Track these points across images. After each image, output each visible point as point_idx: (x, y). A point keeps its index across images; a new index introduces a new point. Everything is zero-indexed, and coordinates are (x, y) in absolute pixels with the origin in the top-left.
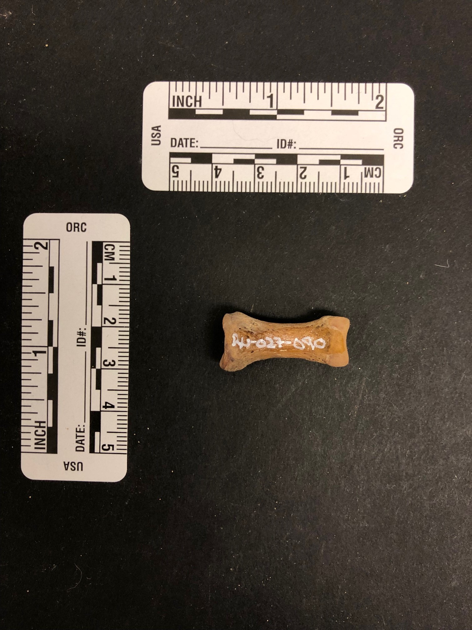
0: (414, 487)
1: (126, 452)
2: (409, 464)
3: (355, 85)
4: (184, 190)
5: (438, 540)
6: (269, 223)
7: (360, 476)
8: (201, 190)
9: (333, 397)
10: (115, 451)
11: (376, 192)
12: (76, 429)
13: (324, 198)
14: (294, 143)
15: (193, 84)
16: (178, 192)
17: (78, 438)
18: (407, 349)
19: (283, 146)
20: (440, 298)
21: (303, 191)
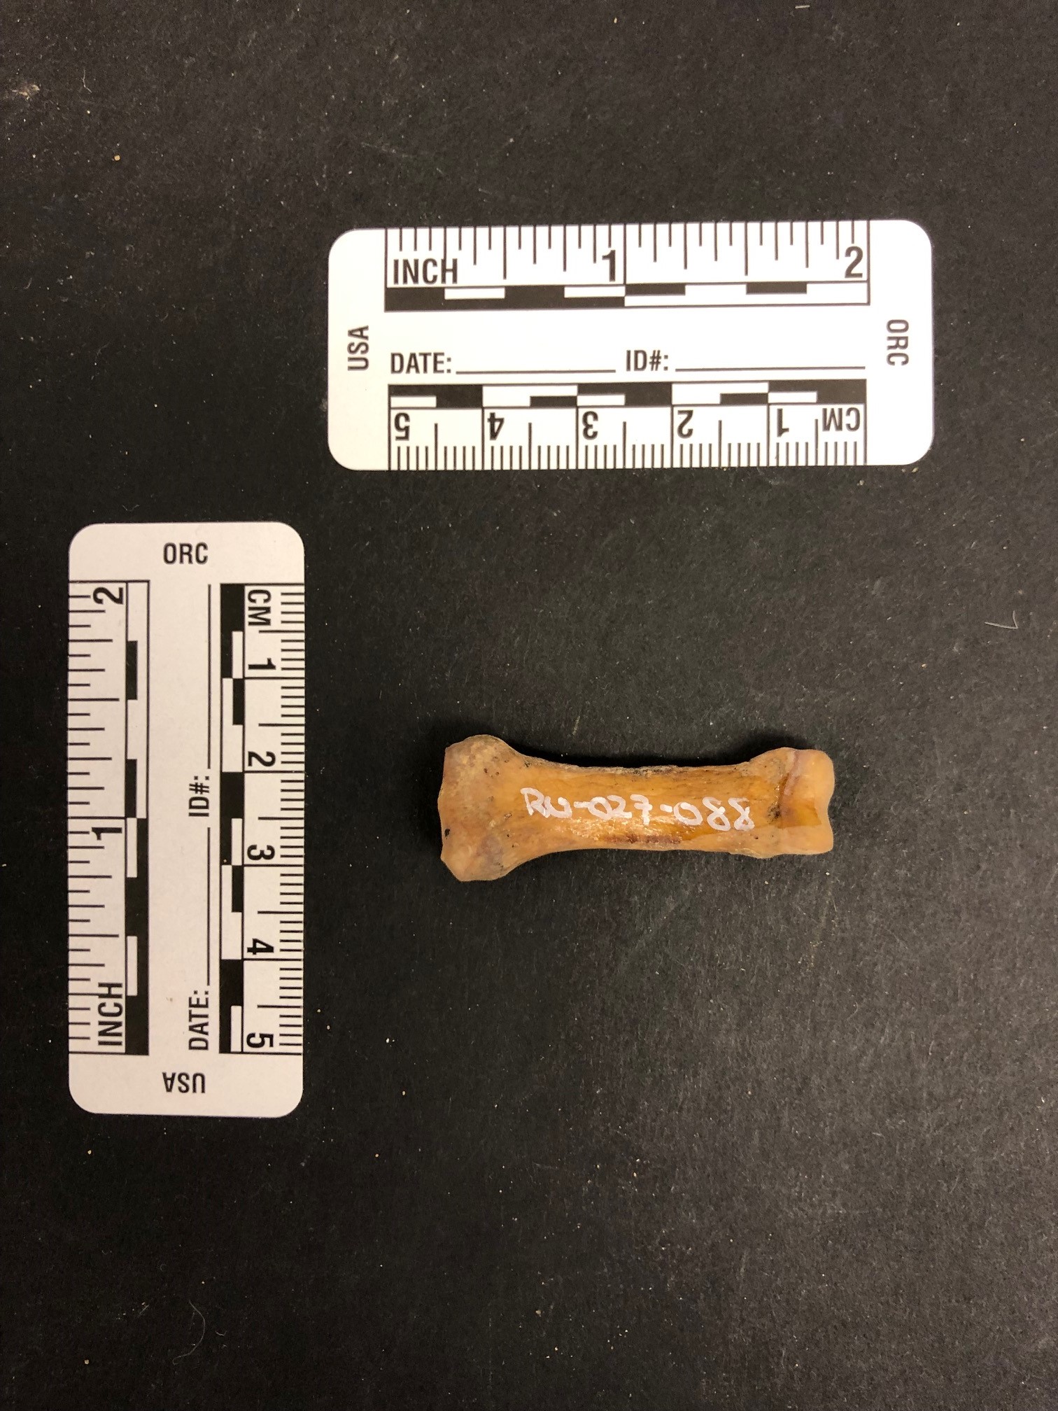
0: (948, 1124)
1: (300, 1049)
2: (934, 1072)
3: (799, 226)
4: (422, 467)
5: (1006, 1244)
6: (610, 536)
7: (824, 1100)
8: (460, 467)
9: (761, 923)
10: (277, 1048)
11: (850, 463)
12: (190, 999)
13: (732, 478)
14: (663, 357)
15: (438, 232)
16: (408, 472)
17: (193, 1019)
18: (926, 813)
19: (640, 365)
20: (1000, 698)
21: (686, 465)
